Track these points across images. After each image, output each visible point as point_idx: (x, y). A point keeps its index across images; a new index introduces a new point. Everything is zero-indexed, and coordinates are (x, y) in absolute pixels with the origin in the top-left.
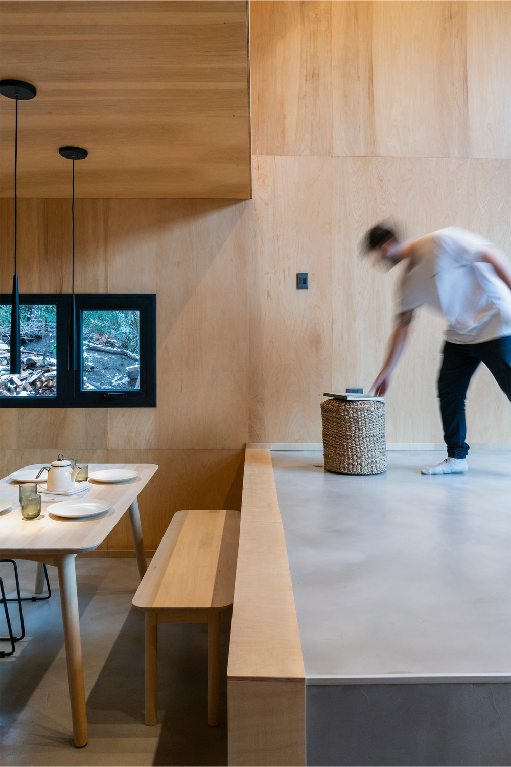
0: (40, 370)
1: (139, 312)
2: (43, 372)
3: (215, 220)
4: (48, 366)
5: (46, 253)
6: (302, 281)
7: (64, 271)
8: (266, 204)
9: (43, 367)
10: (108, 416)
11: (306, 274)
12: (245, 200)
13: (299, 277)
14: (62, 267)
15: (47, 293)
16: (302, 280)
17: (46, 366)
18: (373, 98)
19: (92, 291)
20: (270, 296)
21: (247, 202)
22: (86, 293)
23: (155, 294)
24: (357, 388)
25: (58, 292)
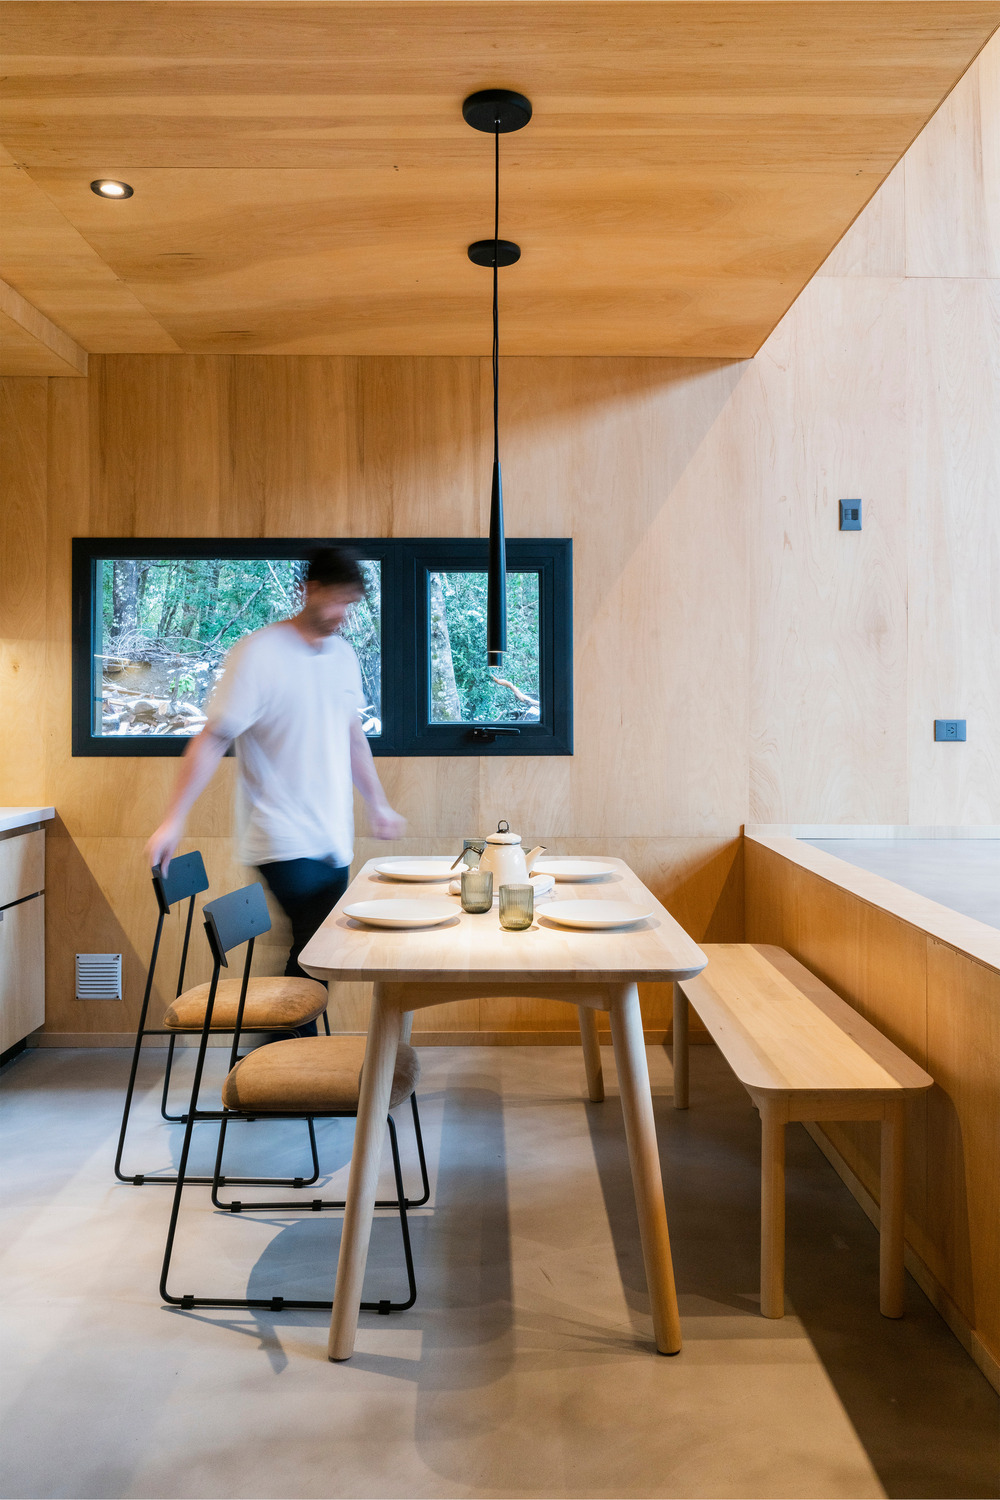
0: (165, 724)
1: (536, 574)
2: (170, 727)
3: (682, 397)
4: (181, 717)
5: (362, 461)
6: (849, 515)
7: (395, 495)
8: (780, 367)
9: (171, 717)
10: (482, 772)
11: (858, 501)
12: (741, 359)
13: (845, 507)
14: (391, 487)
15: (364, 537)
16: (850, 512)
17: (176, 715)
18: (982, 166)
19: (449, 532)
20: (789, 543)
21: (744, 363)
22: (439, 537)
23: (569, 541)
24: (955, 718)
25: (385, 536)
